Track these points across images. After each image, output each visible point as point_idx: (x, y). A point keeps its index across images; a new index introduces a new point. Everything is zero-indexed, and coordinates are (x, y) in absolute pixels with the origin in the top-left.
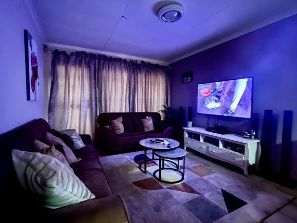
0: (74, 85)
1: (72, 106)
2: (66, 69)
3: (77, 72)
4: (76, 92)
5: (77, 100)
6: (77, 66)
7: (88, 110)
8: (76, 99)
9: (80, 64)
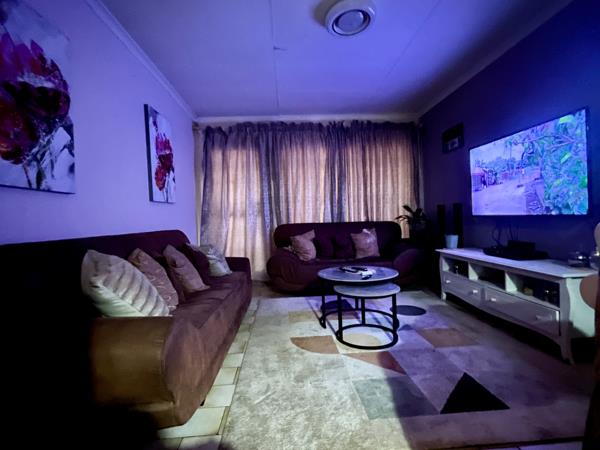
0: (236, 179)
1: (234, 215)
2: (223, 155)
3: (240, 158)
4: (239, 191)
5: (242, 203)
6: (240, 147)
7: (259, 221)
8: (239, 202)
9: (244, 145)
